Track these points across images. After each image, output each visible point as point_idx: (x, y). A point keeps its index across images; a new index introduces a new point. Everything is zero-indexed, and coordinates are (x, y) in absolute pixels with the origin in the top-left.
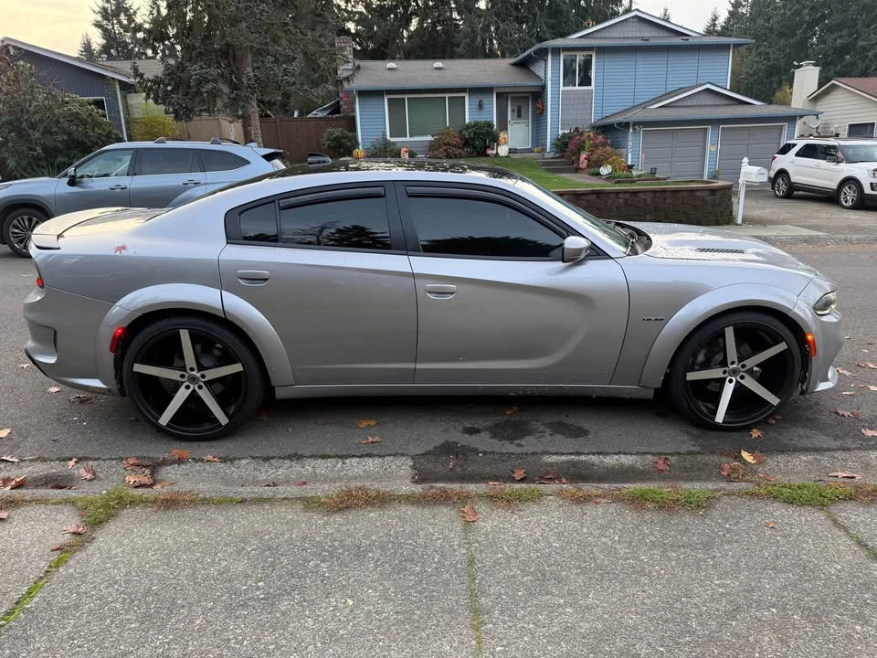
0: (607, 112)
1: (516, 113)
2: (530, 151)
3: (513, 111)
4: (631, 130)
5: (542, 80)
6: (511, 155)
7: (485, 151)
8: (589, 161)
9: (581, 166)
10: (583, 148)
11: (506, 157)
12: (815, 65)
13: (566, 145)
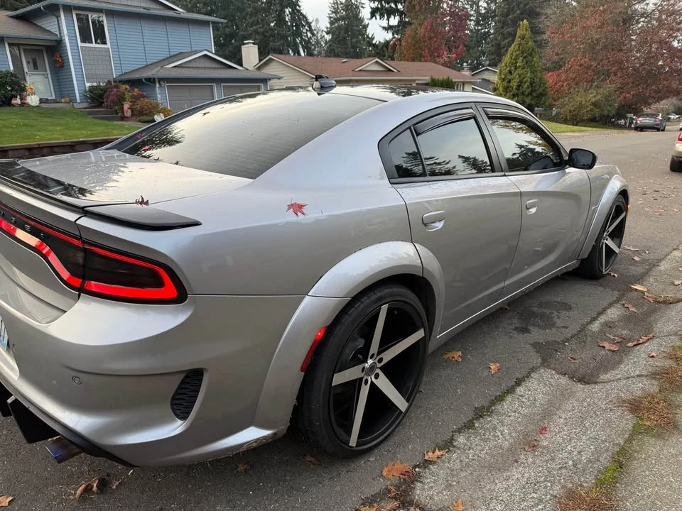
0: (127, 68)
1: (31, 64)
2: (54, 101)
3: (28, 63)
4: (158, 85)
5: (57, 35)
6: (44, 105)
7: (11, 100)
8: (132, 111)
9: (126, 114)
10: (124, 99)
11: (37, 106)
12: (254, 43)
13: (101, 96)
